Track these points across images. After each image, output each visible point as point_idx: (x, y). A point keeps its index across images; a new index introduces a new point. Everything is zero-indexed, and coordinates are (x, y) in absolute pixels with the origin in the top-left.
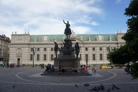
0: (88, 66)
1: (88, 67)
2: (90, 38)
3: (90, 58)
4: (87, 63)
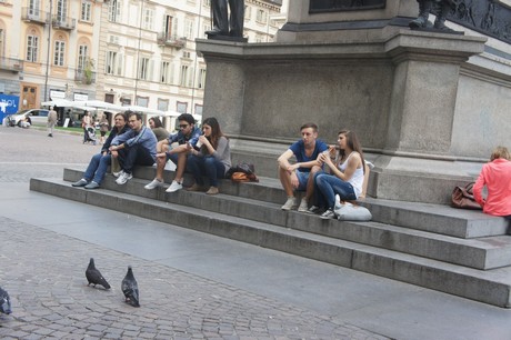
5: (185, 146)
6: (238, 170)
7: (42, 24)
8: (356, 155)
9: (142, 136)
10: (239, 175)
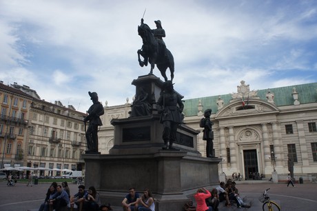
0: (297, 179)
1: (297, 182)
2: (296, 97)
3: (304, 155)
4: (291, 169)
5: (82, 199)
6: (105, 206)
7: (3, 138)
8: (151, 198)
9: (62, 195)
10: (105, 209)
